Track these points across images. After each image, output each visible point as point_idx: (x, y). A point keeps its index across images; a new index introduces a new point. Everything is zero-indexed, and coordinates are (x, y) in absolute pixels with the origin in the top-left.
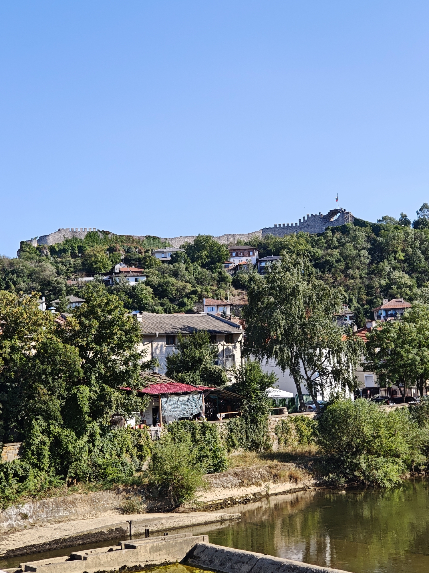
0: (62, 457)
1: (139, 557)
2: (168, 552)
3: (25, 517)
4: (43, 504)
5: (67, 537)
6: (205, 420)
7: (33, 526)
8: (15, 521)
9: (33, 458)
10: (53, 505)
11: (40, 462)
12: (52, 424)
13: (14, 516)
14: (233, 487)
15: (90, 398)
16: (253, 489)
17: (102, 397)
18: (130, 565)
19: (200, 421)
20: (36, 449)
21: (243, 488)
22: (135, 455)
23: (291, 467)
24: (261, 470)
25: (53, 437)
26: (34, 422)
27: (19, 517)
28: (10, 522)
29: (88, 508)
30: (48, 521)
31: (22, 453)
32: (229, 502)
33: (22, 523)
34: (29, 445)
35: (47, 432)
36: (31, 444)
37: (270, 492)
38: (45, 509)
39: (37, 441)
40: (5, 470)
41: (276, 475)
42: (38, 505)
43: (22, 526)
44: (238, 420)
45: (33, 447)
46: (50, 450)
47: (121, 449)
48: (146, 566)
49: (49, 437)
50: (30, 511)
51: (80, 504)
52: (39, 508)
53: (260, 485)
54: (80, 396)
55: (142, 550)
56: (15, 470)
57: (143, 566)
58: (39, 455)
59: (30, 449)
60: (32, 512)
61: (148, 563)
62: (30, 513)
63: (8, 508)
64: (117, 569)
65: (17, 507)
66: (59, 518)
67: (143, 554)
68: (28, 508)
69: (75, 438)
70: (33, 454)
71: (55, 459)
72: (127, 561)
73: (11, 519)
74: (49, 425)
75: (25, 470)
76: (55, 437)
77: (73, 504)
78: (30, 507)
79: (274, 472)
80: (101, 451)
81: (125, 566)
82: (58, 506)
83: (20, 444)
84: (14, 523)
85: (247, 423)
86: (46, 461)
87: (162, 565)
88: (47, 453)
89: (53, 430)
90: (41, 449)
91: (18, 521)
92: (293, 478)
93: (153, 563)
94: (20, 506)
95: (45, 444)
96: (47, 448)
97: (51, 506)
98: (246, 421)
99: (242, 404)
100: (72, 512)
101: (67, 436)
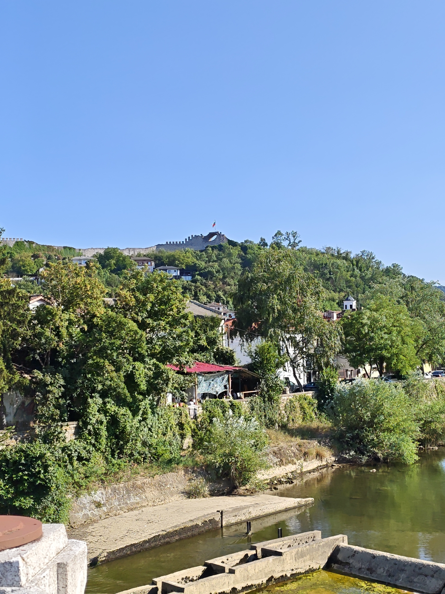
0: (117, 437)
1: (285, 565)
2: (312, 557)
3: (99, 505)
4: (114, 490)
5: (164, 533)
6: (231, 398)
7: (107, 515)
8: (90, 511)
9: (90, 438)
10: (123, 491)
11: (97, 442)
12: (108, 402)
13: (88, 505)
14: (275, 466)
15: (146, 375)
16: (290, 468)
17: (158, 374)
18: (277, 575)
19: (228, 400)
20: (94, 429)
21: (283, 467)
22: (177, 433)
23: (313, 445)
24: (292, 448)
25: (109, 416)
26: (90, 400)
27: (93, 506)
28: (84, 511)
29: (156, 493)
30: (121, 509)
31: (78, 432)
32: (276, 482)
33: (96, 512)
34: (86, 424)
35: (103, 410)
36: (89, 424)
37: (304, 470)
38: (117, 496)
39: (94, 421)
40: (69, 452)
41: (305, 454)
42: (110, 491)
43: (97, 516)
44: (257, 399)
45: (90, 427)
46: (108, 430)
47: (167, 428)
48: (292, 575)
49: (106, 416)
50: (103, 498)
51: (148, 489)
52: (111, 494)
53: (295, 464)
54: (137, 373)
55: (288, 558)
56: (79, 453)
57: (289, 575)
58: (96, 434)
59: (86, 429)
60: (104, 499)
61: (294, 572)
62: (103, 500)
63: (81, 496)
64: (265, 582)
65: (90, 494)
66: (131, 505)
67: (289, 562)
68: (100, 495)
69: (131, 417)
70: (90, 434)
71: (111, 440)
72: (274, 571)
73: (85, 508)
74: (104, 403)
75: (88, 452)
76: (112, 416)
77: (142, 489)
78: (102, 494)
79: (304, 450)
80: (150, 430)
81: (272, 577)
82: (128, 491)
83: (76, 423)
84: (89, 513)
85: (264, 402)
86: (104, 441)
87: (307, 572)
88: (104, 433)
89: (109, 409)
90: (98, 429)
91: (93, 510)
92: (319, 456)
93: (298, 571)
94: (93, 492)
95: (101, 423)
96: (103, 428)
97: (122, 492)
98: (264, 400)
99: (260, 383)
100: (142, 498)
101: (124, 415)
